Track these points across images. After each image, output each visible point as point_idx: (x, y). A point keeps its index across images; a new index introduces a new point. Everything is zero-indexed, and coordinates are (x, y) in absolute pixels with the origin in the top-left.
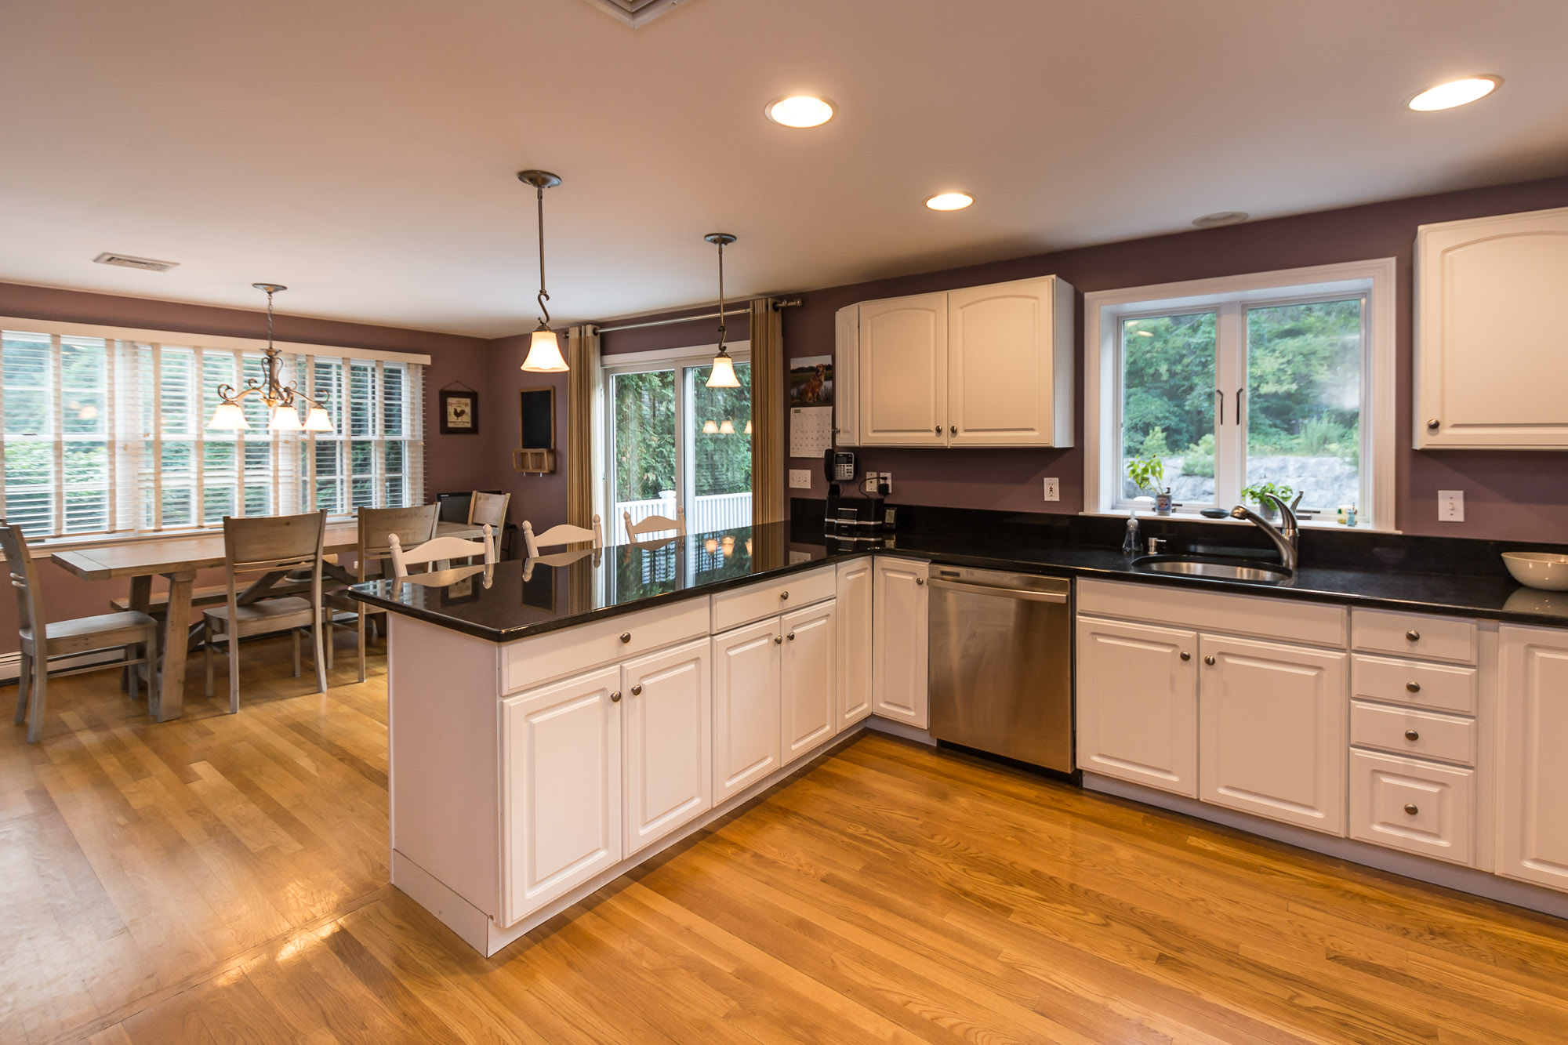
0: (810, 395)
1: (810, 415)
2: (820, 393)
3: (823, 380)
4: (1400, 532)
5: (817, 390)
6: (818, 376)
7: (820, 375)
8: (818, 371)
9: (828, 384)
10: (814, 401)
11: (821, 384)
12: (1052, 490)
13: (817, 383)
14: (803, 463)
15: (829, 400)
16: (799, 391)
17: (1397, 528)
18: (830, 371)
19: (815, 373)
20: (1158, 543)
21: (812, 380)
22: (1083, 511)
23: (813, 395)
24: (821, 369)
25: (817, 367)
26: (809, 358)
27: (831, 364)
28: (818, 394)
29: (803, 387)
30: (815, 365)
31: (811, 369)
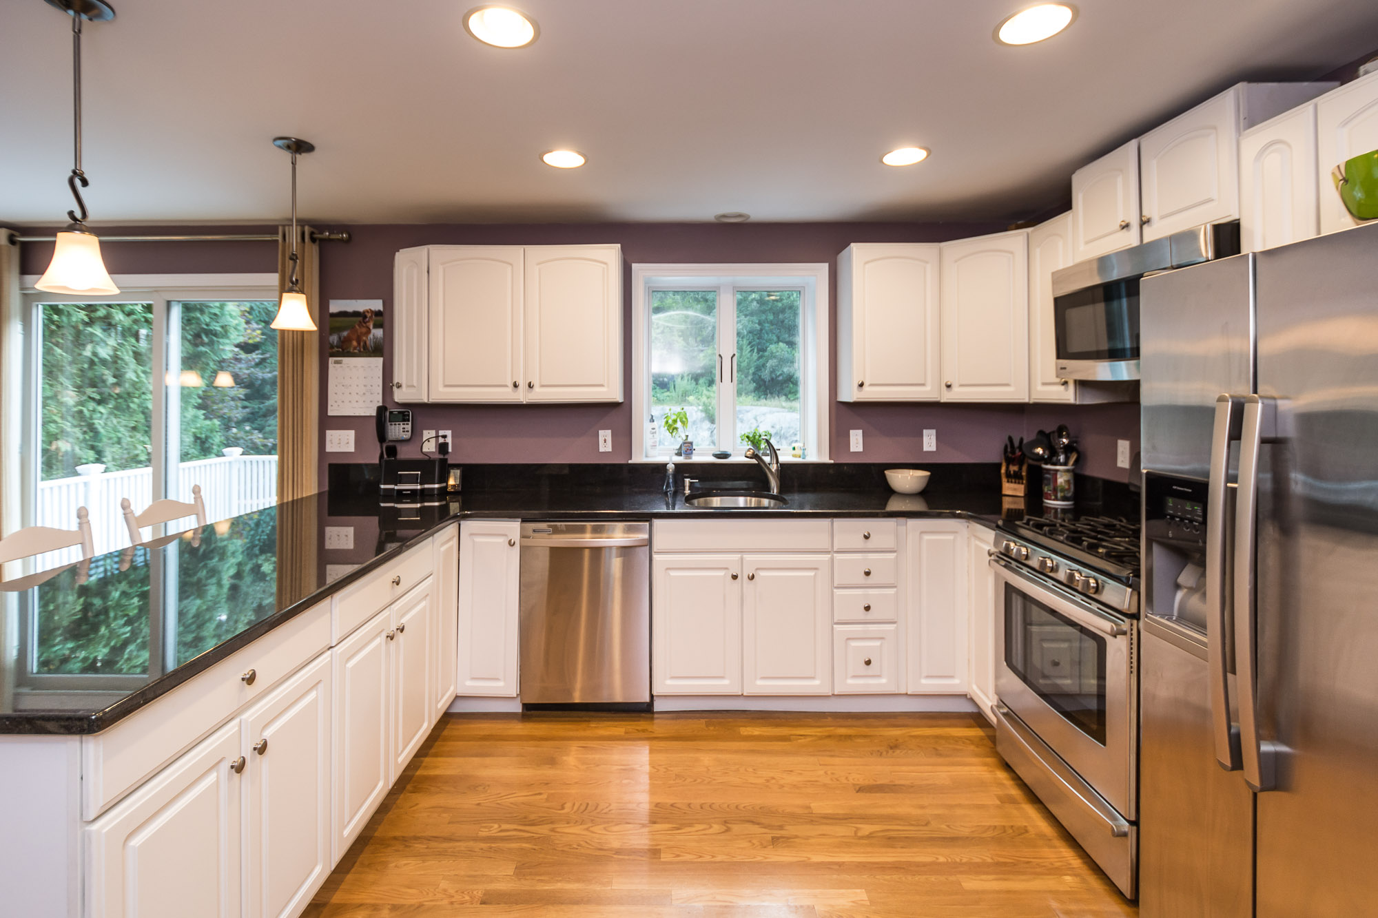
0: (355, 343)
1: (355, 367)
2: (368, 343)
3: (371, 327)
4: (832, 462)
5: (364, 338)
6: (365, 323)
7: (368, 322)
8: (365, 317)
9: (379, 333)
10: (360, 351)
11: (369, 331)
12: (606, 441)
13: (364, 330)
14: (344, 422)
15: (382, 350)
16: (340, 338)
17: (830, 459)
18: (383, 319)
19: (361, 319)
20: (691, 483)
21: (357, 327)
22: (631, 459)
23: (359, 344)
24: (369, 315)
25: (364, 312)
26: (354, 301)
27: (382, 310)
28: (365, 343)
29: (345, 334)
30: (361, 309)
31: (356, 314)
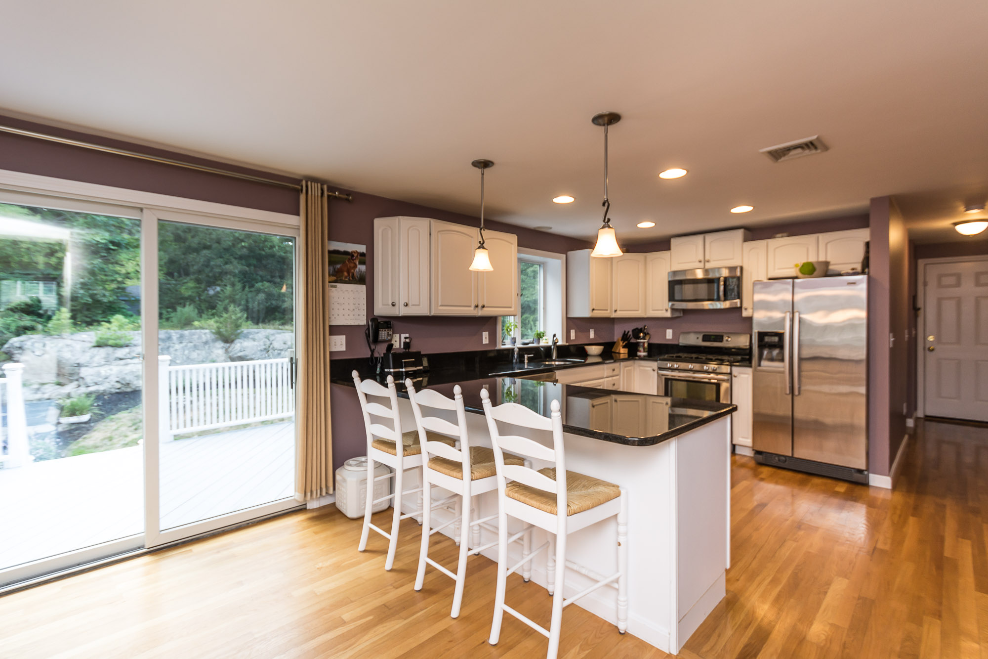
0: (346, 274)
1: (347, 291)
2: (355, 274)
3: (357, 263)
4: (567, 344)
5: (352, 271)
6: (353, 260)
7: (355, 259)
8: (353, 256)
9: (363, 268)
10: (349, 280)
11: (355, 266)
12: (485, 338)
13: (352, 265)
14: (335, 330)
15: (366, 280)
16: (334, 269)
17: (567, 343)
18: (367, 258)
19: (350, 257)
20: (528, 358)
21: (347, 262)
22: (496, 346)
23: (349, 275)
24: (356, 255)
25: (352, 252)
26: (344, 244)
27: (365, 252)
28: (353, 274)
29: (338, 266)
30: (350, 250)
31: (346, 253)
